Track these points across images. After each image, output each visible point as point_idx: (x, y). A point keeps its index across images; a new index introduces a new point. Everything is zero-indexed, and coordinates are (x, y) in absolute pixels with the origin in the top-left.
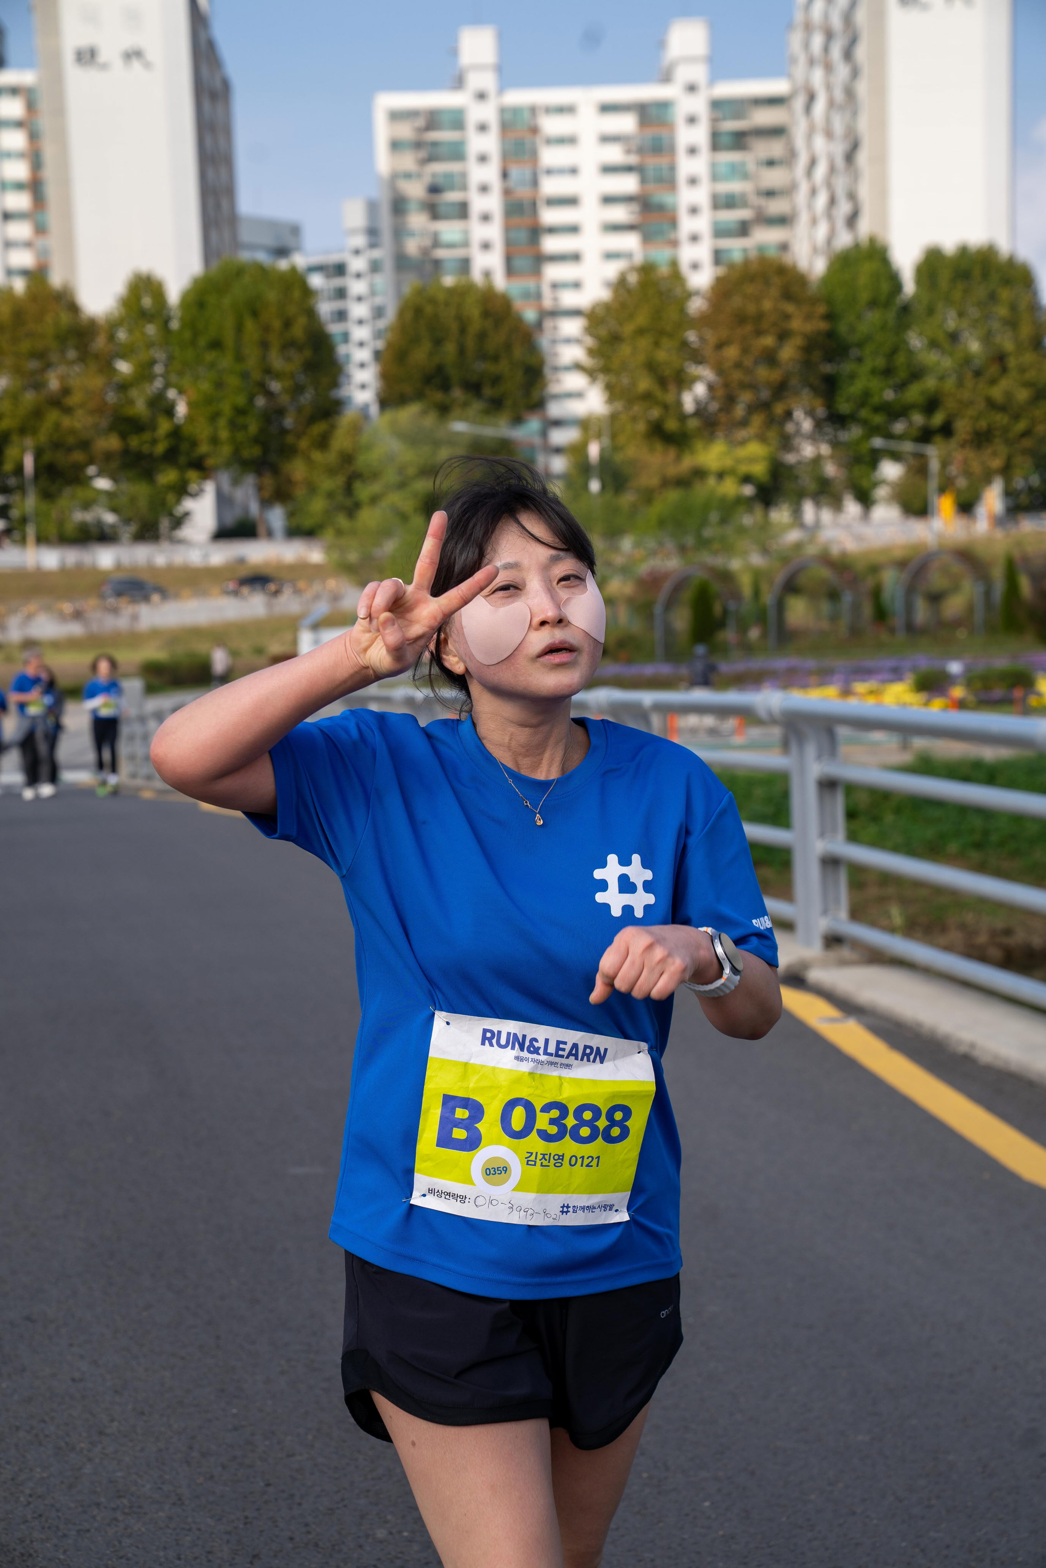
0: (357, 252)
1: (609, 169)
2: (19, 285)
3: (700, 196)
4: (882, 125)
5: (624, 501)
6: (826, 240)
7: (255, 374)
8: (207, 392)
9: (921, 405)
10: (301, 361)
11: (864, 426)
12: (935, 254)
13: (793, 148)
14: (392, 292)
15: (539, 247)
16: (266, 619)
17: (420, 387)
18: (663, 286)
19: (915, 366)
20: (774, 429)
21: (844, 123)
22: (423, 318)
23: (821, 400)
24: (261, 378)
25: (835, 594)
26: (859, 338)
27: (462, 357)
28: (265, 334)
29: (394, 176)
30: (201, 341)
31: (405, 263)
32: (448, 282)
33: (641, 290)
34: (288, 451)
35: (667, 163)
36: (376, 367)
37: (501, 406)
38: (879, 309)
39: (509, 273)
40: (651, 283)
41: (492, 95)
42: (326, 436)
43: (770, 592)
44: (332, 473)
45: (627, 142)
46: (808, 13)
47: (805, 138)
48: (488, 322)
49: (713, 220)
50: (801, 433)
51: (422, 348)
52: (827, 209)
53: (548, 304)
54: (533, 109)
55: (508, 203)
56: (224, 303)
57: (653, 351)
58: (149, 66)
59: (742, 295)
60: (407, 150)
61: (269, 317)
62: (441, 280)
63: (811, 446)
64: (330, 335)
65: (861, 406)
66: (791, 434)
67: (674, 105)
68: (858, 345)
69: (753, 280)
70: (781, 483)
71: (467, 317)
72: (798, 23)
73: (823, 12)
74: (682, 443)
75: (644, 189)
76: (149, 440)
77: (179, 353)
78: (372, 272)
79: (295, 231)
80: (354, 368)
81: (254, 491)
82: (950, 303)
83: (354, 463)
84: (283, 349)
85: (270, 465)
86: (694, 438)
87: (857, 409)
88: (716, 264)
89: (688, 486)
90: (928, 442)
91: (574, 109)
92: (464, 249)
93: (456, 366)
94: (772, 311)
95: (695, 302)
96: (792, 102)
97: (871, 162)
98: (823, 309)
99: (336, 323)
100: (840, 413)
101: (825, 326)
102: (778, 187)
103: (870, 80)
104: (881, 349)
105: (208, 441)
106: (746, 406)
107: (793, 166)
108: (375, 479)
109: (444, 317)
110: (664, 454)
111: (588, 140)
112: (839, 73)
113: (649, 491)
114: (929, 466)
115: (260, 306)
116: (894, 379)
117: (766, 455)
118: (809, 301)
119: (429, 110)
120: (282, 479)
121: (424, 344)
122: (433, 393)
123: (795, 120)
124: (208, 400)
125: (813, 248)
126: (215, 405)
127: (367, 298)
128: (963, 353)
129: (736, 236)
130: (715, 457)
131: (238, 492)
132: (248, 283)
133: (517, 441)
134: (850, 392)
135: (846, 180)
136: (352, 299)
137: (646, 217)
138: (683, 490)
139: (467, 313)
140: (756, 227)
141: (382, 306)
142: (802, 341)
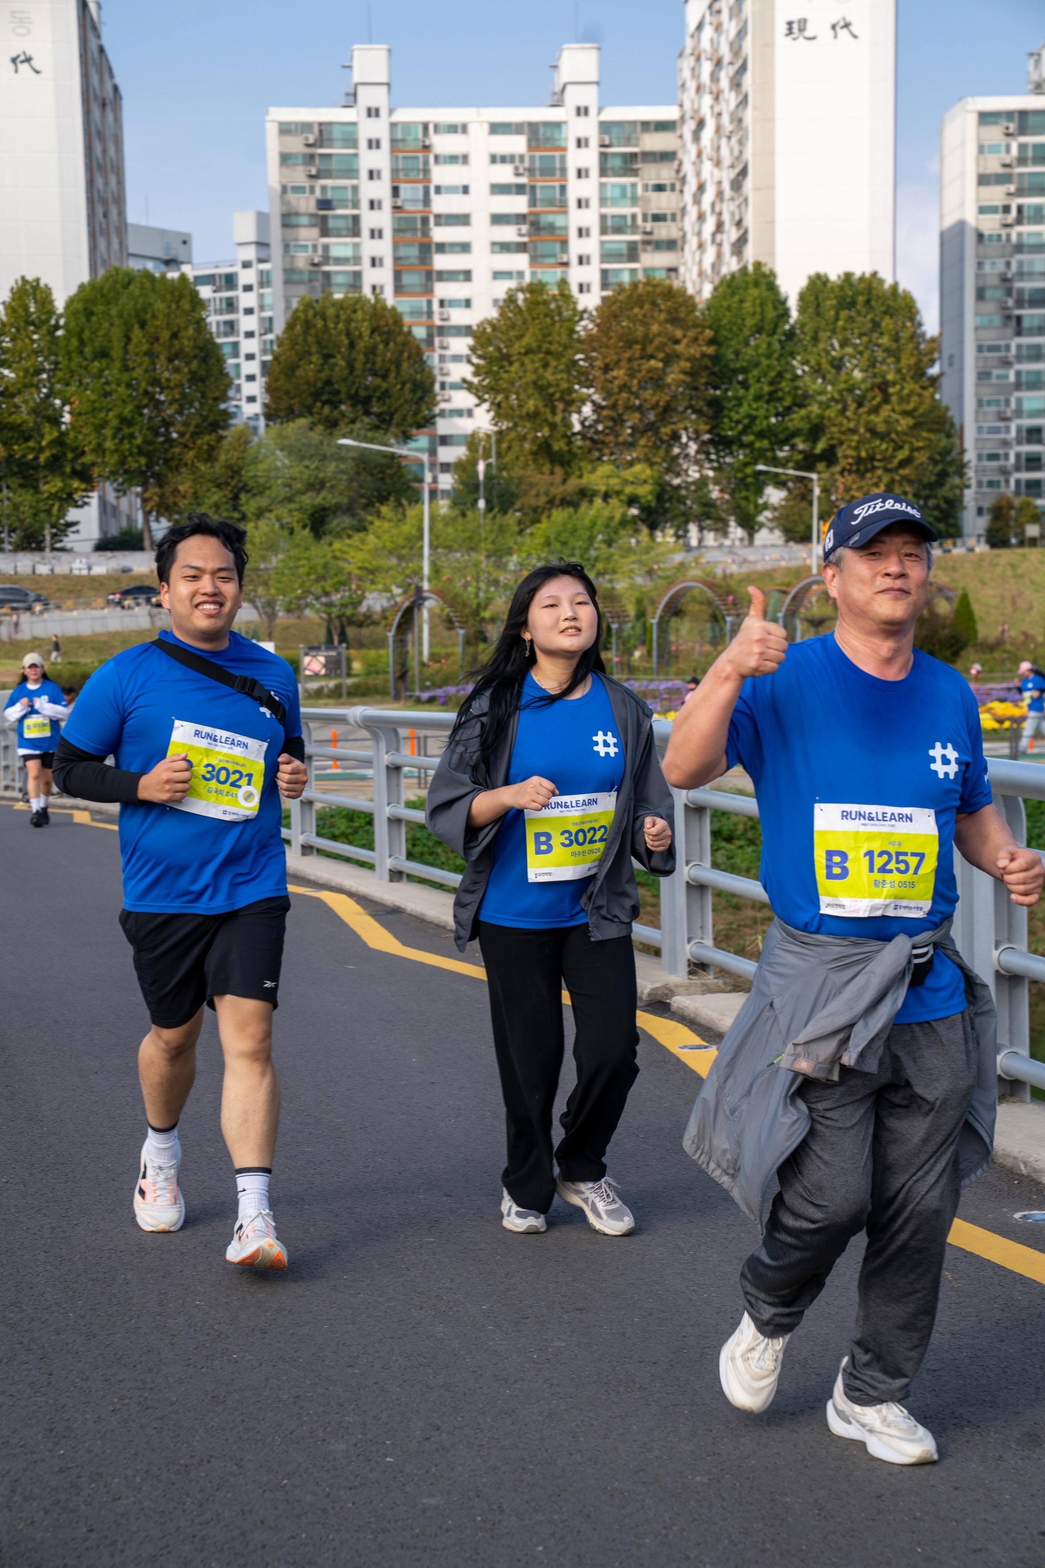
0: (246, 265)
1: (498, 189)
3: (590, 218)
4: (769, 153)
5: (513, 518)
6: (713, 266)
7: (143, 385)
8: (94, 402)
9: (805, 431)
10: (190, 372)
11: (747, 451)
12: (819, 282)
13: (682, 174)
14: (281, 305)
15: (431, 264)
16: (149, 631)
17: (310, 401)
18: (553, 306)
19: (800, 392)
20: (662, 453)
21: (731, 150)
22: (312, 331)
23: (706, 424)
24: (150, 389)
25: (720, 617)
26: (745, 364)
27: (351, 373)
28: (152, 344)
29: (284, 189)
30: (88, 350)
31: (295, 277)
32: (338, 296)
33: (529, 310)
34: (174, 463)
35: (557, 184)
36: (264, 380)
37: (389, 423)
38: (764, 336)
39: (399, 289)
40: (538, 303)
41: (384, 112)
42: (212, 448)
43: (654, 613)
44: (219, 486)
45: (517, 163)
46: (699, 40)
47: (694, 163)
48: (378, 339)
49: (602, 243)
50: (687, 456)
51: (311, 362)
52: (714, 235)
53: (437, 322)
54: (426, 127)
55: (399, 220)
56: (114, 312)
57: (541, 371)
58: (37, 72)
59: (629, 318)
60: (297, 165)
61: (157, 327)
62: (331, 294)
63: (696, 468)
64: (219, 347)
65: (746, 430)
66: (677, 456)
67: (564, 127)
68: (744, 370)
69: (640, 303)
70: (668, 505)
71: (357, 333)
72: (688, 51)
73: (712, 41)
74: (569, 463)
75: (533, 209)
76: (33, 449)
77: (65, 362)
78: (262, 285)
79: (185, 242)
80: (242, 381)
81: (139, 501)
82: (834, 332)
83: (241, 476)
84: (170, 360)
85: (154, 475)
86: (581, 460)
87: (741, 433)
88: (604, 286)
89: (575, 505)
90: (810, 468)
91: (464, 129)
92: (355, 264)
93: (344, 380)
94: (659, 334)
95: (583, 323)
96: (681, 128)
97: (756, 189)
98: (709, 333)
99: (226, 335)
100: (726, 437)
101: (711, 350)
102: (668, 212)
103: (755, 108)
104: (765, 375)
105: (93, 451)
106: (632, 428)
107: (681, 191)
108: (261, 493)
109: (333, 332)
110: (552, 473)
111: (480, 159)
112: (727, 101)
113: (535, 510)
114: (811, 491)
115: (148, 316)
116: (778, 405)
117: (652, 477)
118: (695, 325)
119: (321, 124)
120: (168, 490)
121: (314, 358)
122: (322, 408)
123: (684, 146)
124: (94, 409)
125: (701, 273)
126: (102, 415)
127: (256, 310)
128: (846, 382)
129: (625, 259)
130: (602, 478)
131: (124, 503)
132: (137, 292)
133: (405, 457)
134: (736, 417)
135: (732, 206)
136: (241, 311)
137: (535, 238)
138: (571, 510)
139: (356, 328)
140: (645, 251)
141: (271, 320)
142: (688, 365)
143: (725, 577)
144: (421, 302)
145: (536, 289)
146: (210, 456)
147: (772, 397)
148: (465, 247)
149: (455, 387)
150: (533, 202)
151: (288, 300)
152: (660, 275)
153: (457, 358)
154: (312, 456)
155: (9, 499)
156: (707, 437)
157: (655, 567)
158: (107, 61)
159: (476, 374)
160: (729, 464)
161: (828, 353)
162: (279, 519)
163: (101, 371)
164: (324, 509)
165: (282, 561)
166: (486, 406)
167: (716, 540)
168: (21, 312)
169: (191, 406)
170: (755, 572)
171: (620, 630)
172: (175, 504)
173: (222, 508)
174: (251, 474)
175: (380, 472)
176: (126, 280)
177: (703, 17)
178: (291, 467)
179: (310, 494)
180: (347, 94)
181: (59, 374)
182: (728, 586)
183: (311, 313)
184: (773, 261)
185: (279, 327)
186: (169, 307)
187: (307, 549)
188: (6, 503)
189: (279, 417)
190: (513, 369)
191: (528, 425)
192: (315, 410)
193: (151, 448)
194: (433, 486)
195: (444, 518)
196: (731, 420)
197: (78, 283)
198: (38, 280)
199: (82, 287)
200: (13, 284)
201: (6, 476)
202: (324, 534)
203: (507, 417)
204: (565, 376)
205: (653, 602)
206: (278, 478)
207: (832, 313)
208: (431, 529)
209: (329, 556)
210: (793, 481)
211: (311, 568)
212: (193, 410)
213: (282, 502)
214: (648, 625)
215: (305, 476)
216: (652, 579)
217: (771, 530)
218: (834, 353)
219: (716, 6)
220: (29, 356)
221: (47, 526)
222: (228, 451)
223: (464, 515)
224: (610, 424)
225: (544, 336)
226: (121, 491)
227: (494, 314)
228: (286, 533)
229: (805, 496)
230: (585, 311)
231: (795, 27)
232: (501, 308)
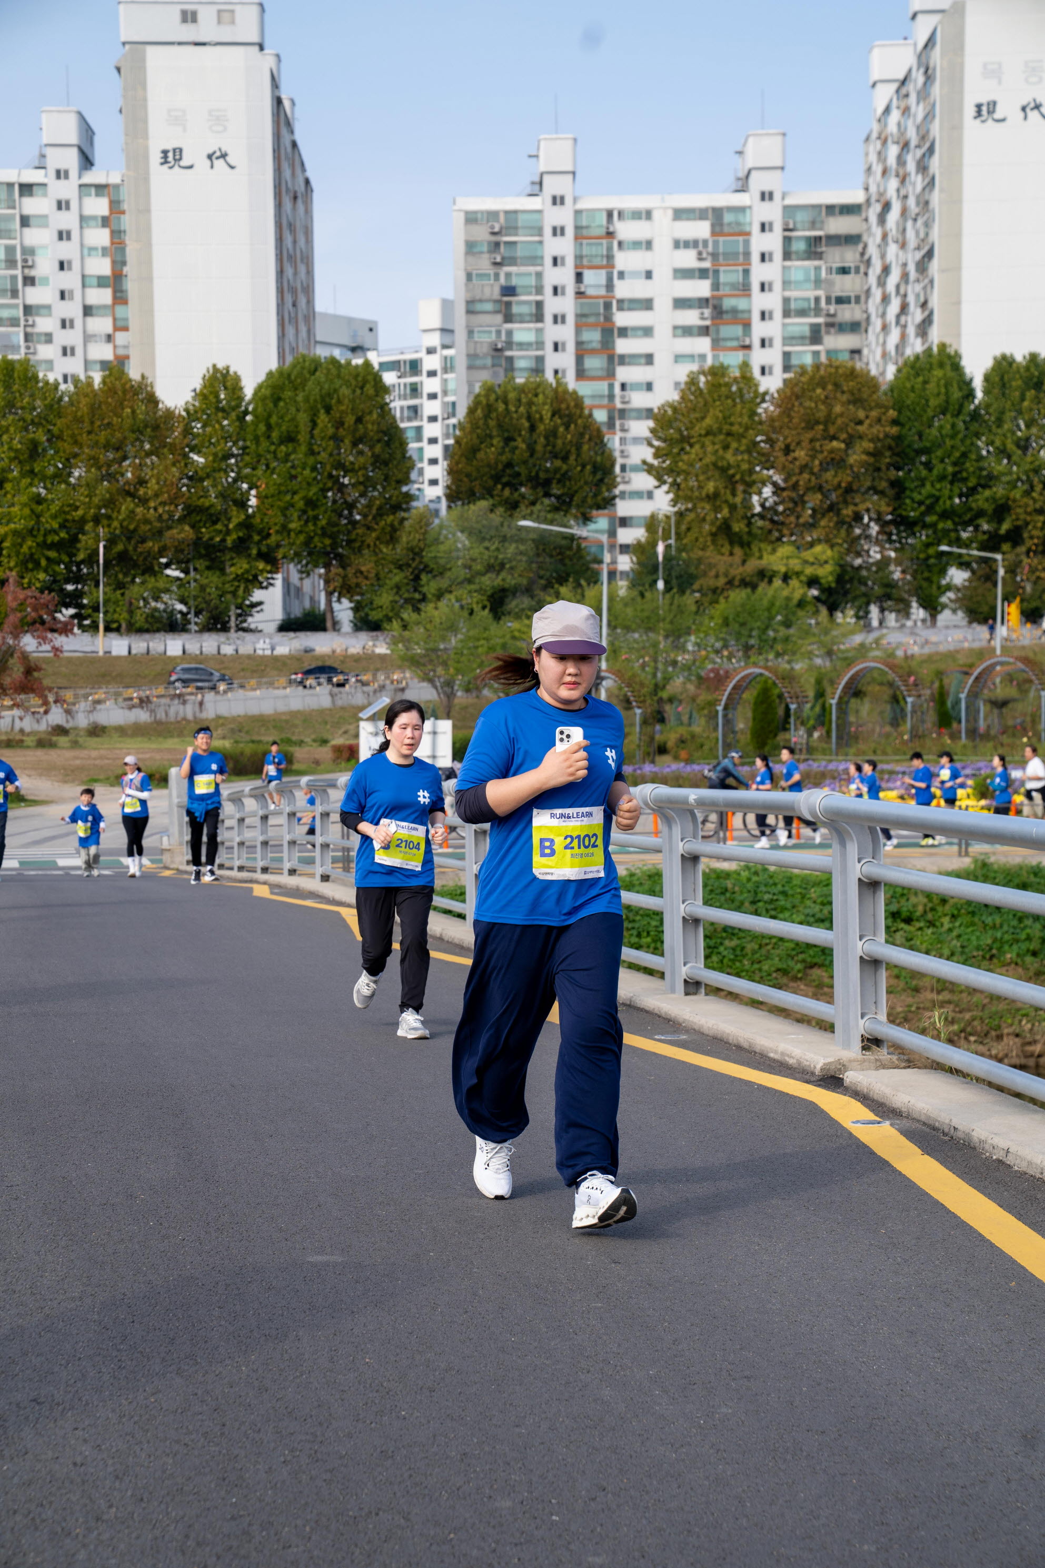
0: (430, 351)
1: (683, 274)
2: (97, 378)
3: (772, 301)
4: (956, 235)
5: (690, 599)
6: (897, 347)
7: (328, 467)
8: (280, 485)
9: (990, 511)
10: (373, 455)
11: (930, 532)
12: (1004, 363)
13: (866, 257)
14: (465, 389)
15: (613, 348)
16: (330, 710)
17: (491, 483)
18: (734, 388)
19: (985, 473)
20: (843, 532)
21: (917, 233)
22: (494, 415)
23: (888, 505)
24: (334, 473)
25: (900, 698)
26: (928, 445)
27: (532, 455)
28: (337, 428)
29: (469, 277)
30: (275, 435)
31: (479, 362)
32: (520, 380)
33: (710, 392)
34: (357, 545)
35: (740, 268)
36: (445, 463)
37: (569, 504)
38: (948, 416)
39: (581, 374)
40: (720, 385)
41: (568, 200)
42: (394, 530)
43: (834, 693)
44: (400, 567)
45: (701, 248)
46: (886, 125)
47: (879, 246)
48: (559, 421)
49: (784, 325)
50: (868, 537)
51: (492, 445)
52: (898, 317)
53: (619, 405)
54: (610, 214)
55: (582, 305)
56: (300, 398)
57: (721, 452)
58: (232, 167)
59: (811, 399)
60: (482, 253)
61: (342, 412)
62: (513, 378)
63: (877, 549)
64: (403, 431)
65: (930, 509)
66: (859, 537)
67: (748, 211)
68: (926, 451)
69: (822, 384)
70: (848, 586)
71: (537, 416)
72: (874, 135)
73: (899, 124)
74: (749, 545)
75: (716, 293)
76: (221, 531)
77: (254, 447)
78: (445, 370)
79: (371, 330)
80: (425, 465)
81: (322, 582)
82: (1020, 412)
83: (422, 557)
84: (355, 444)
85: (339, 557)
86: (761, 541)
87: (923, 514)
88: (787, 368)
89: (754, 587)
90: (995, 549)
91: (648, 215)
92: (537, 349)
93: (525, 462)
94: (842, 415)
95: (764, 405)
96: (867, 211)
97: (942, 271)
98: (892, 413)
99: (410, 419)
100: (908, 517)
101: (894, 430)
102: (852, 295)
103: (941, 191)
104: (949, 457)
105: (277, 532)
106: (814, 510)
107: (866, 274)
108: (441, 574)
109: (515, 416)
110: (731, 554)
111: (663, 244)
112: (914, 184)
113: (714, 591)
114: (996, 572)
115: (334, 401)
116: (961, 485)
117: (833, 558)
118: (879, 406)
119: (507, 213)
120: (350, 571)
121: (495, 442)
122: (503, 489)
123: (869, 229)
124: (280, 493)
125: (884, 355)
126: (288, 497)
127: (439, 396)
128: (1032, 463)
129: (808, 341)
130: (782, 559)
131: (307, 584)
132: (323, 379)
133: (585, 539)
134: (917, 497)
135: (918, 287)
136: (425, 396)
137: (718, 321)
138: (749, 590)
139: (537, 412)
140: (828, 333)
141: (454, 404)
142: (872, 445)
143: (907, 658)
144: (603, 386)
145: (717, 372)
146: (392, 536)
147: (956, 478)
148: (647, 331)
149: (635, 469)
150: (716, 286)
151: (470, 384)
152: (845, 356)
153: (636, 440)
154: (492, 537)
155: (195, 580)
156: (889, 517)
157: (835, 648)
158: (300, 155)
159: (656, 456)
160: (911, 545)
161: (1014, 433)
162: (458, 600)
163: (288, 455)
164: (503, 590)
165: (461, 641)
166: (665, 488)
167: (897, 621)
168: (212, 398)
169: (375, 489)
170: (937, 653)
171: (800, 708)
172: (358, 585)
173: (403, 590)
174: (433, 555)
175: (559, 554)
176: (313, 367)
177: (891, 101)
178: (472, 548)
179: (489, 575)
180: (533, 183)
181: (247, 458)
182: (910, 667)
183: (493, 397)
184: (959, 343)
185: (462, 412)
186: (354, 391)
187: (485, 629)
188: (193, 584)
189: (459, 499)
190: (693, 451)
191: (708, 507)
192: (495, 492)
193: (335, 529)
194: (612, 567)
195: (622, 599)
196: (913, 500)
197: (267, 370)
198: (227, 369)
199: (270, 374)
200: (204, 371)
201: (194, 558)
202: (503, 614)
203: (688, 499)
204: (746, 457)
205: (832, 682)
206: (458, 558)
207: (1017, 394)
208: (609, 609)
209: (508, 636)
210: (977, 563)
211: (490, 648)
212: (376, 494)
213: (461, 583)
214: (827, 705)
215: (486, 557)
216: (831, 660)
217: (954, 611)
218: (1019, 434)
219: (904, 91)
220: (218, 441)
221: (233, 607)
222: (410, 533)
223: (642, 595)
224: (791, 505)
225: (725, 418)
226: (305, 573)
227: (675, 396)
228: (465, 613)
229: (990, 577)
230: (766, 393)
231: (984, 109)
232: (682, 391)
